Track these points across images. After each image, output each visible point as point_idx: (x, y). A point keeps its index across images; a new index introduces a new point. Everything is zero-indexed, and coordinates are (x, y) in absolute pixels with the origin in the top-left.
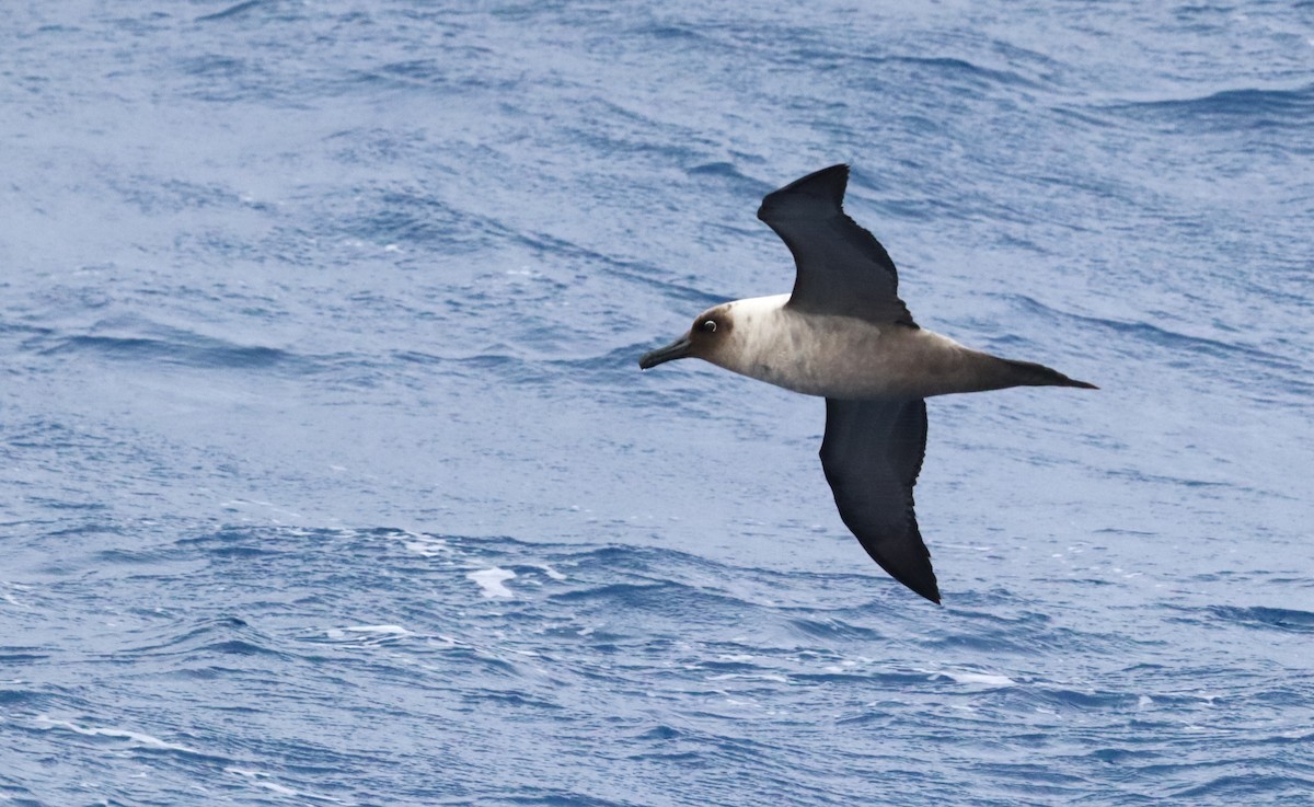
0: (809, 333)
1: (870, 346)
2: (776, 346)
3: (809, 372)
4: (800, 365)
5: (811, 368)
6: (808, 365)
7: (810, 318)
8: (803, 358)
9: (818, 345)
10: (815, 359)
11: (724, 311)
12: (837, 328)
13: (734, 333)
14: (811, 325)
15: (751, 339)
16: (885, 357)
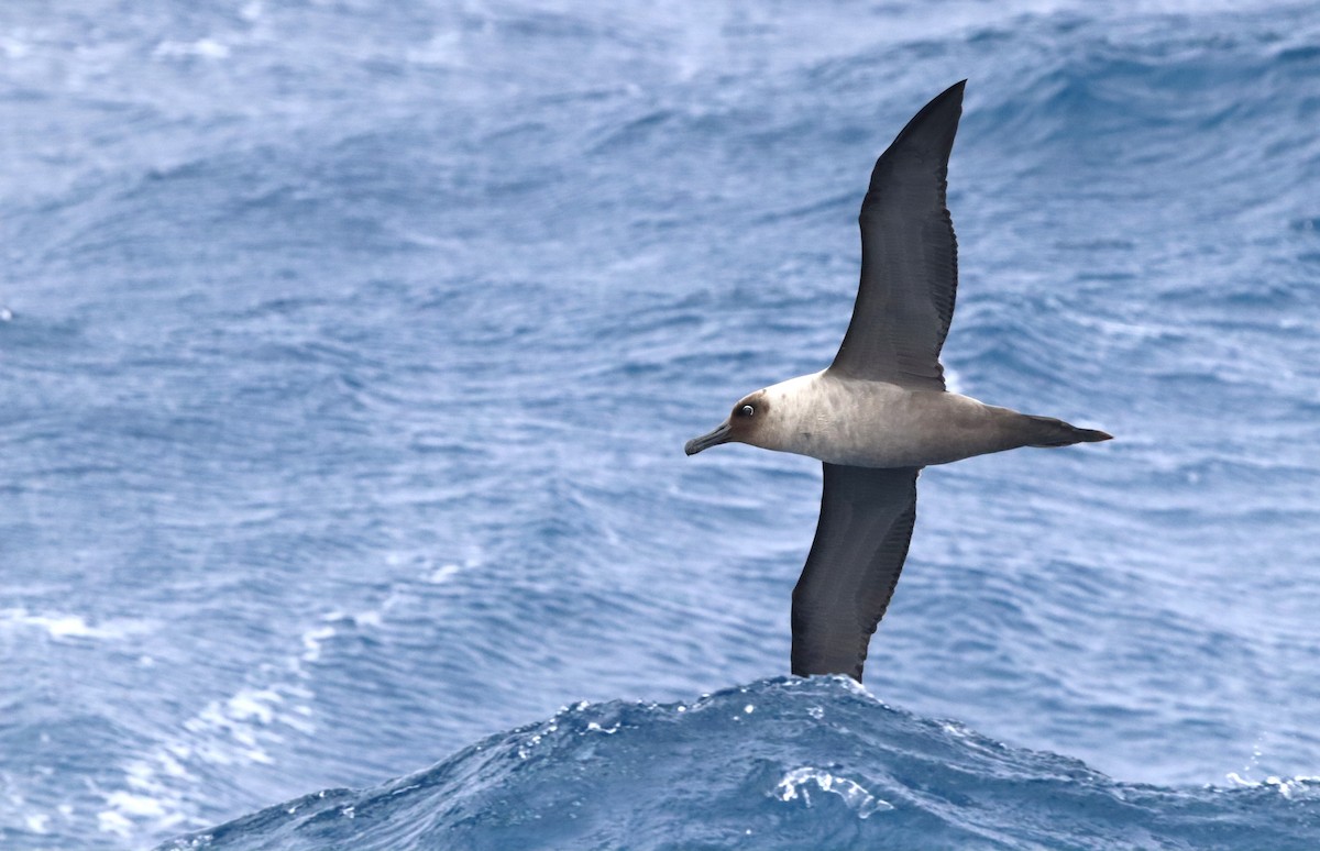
0: (848, 397)
1: (904, 407)
2: (815, 412)
3: (848, 432)
4: (839, 425)
5: (850, 428)
6: (847, 426)
7: (847, 383)
8: (842, 418)
9: (856, 406)
10: (855, 420)
11: (760, 395)
12: (874, 391)
13: (771, 413)
14: (849, 389)
15: (789, 412)
16: (917, 414)
